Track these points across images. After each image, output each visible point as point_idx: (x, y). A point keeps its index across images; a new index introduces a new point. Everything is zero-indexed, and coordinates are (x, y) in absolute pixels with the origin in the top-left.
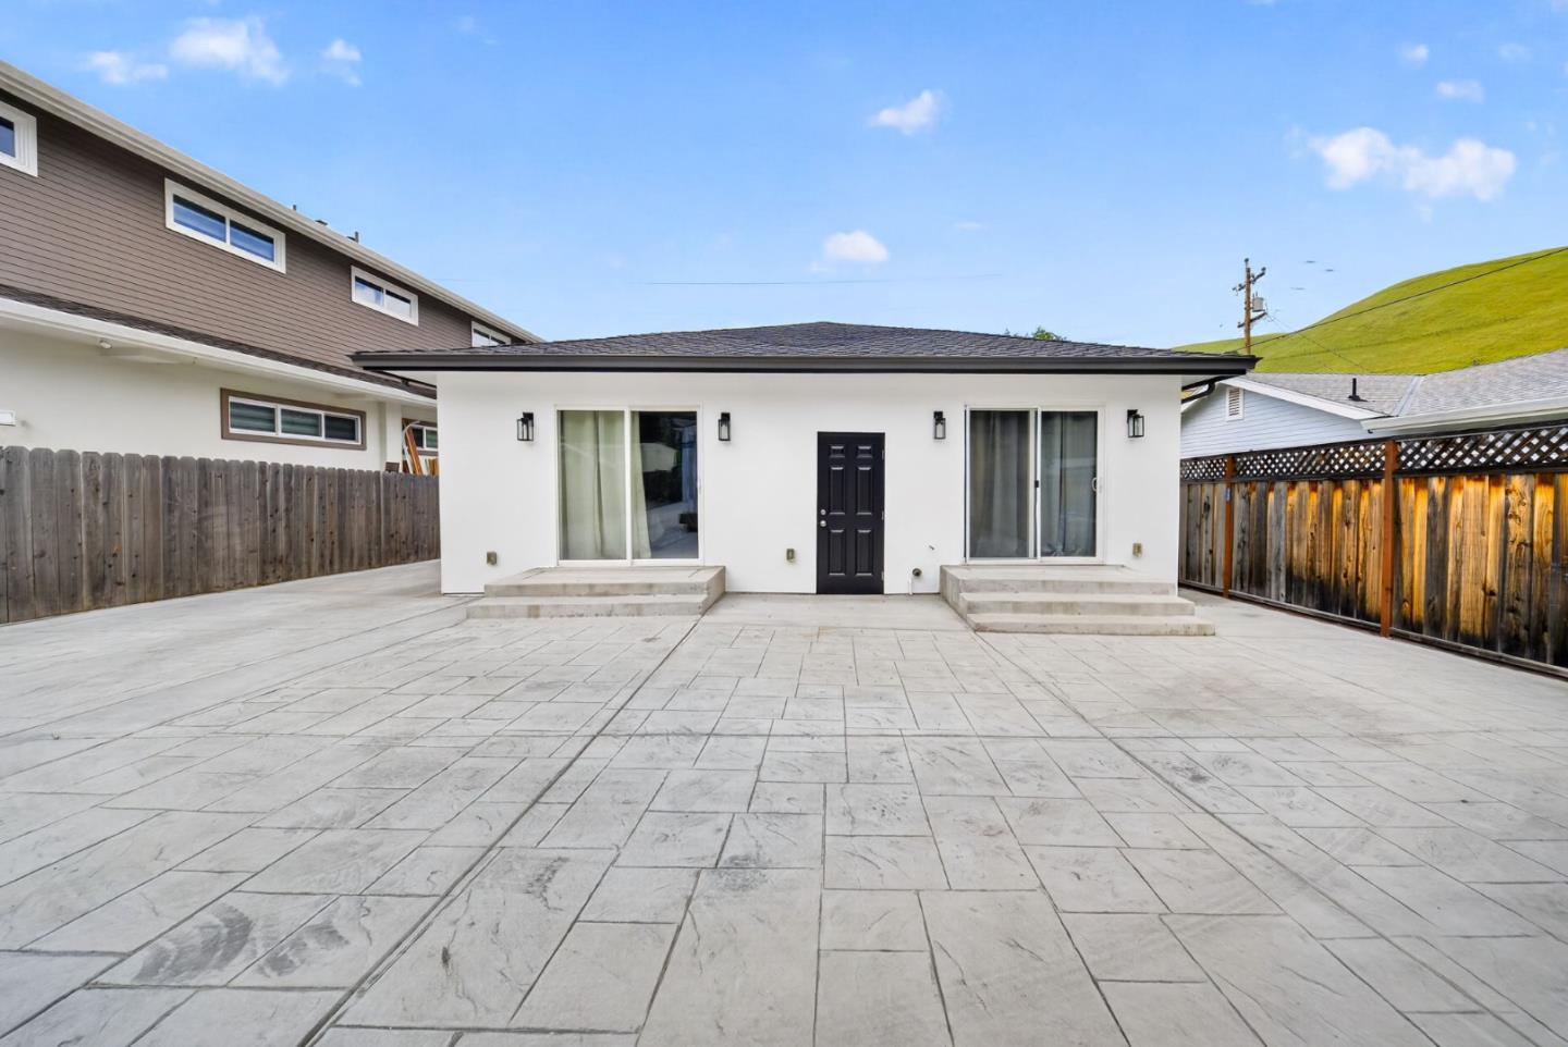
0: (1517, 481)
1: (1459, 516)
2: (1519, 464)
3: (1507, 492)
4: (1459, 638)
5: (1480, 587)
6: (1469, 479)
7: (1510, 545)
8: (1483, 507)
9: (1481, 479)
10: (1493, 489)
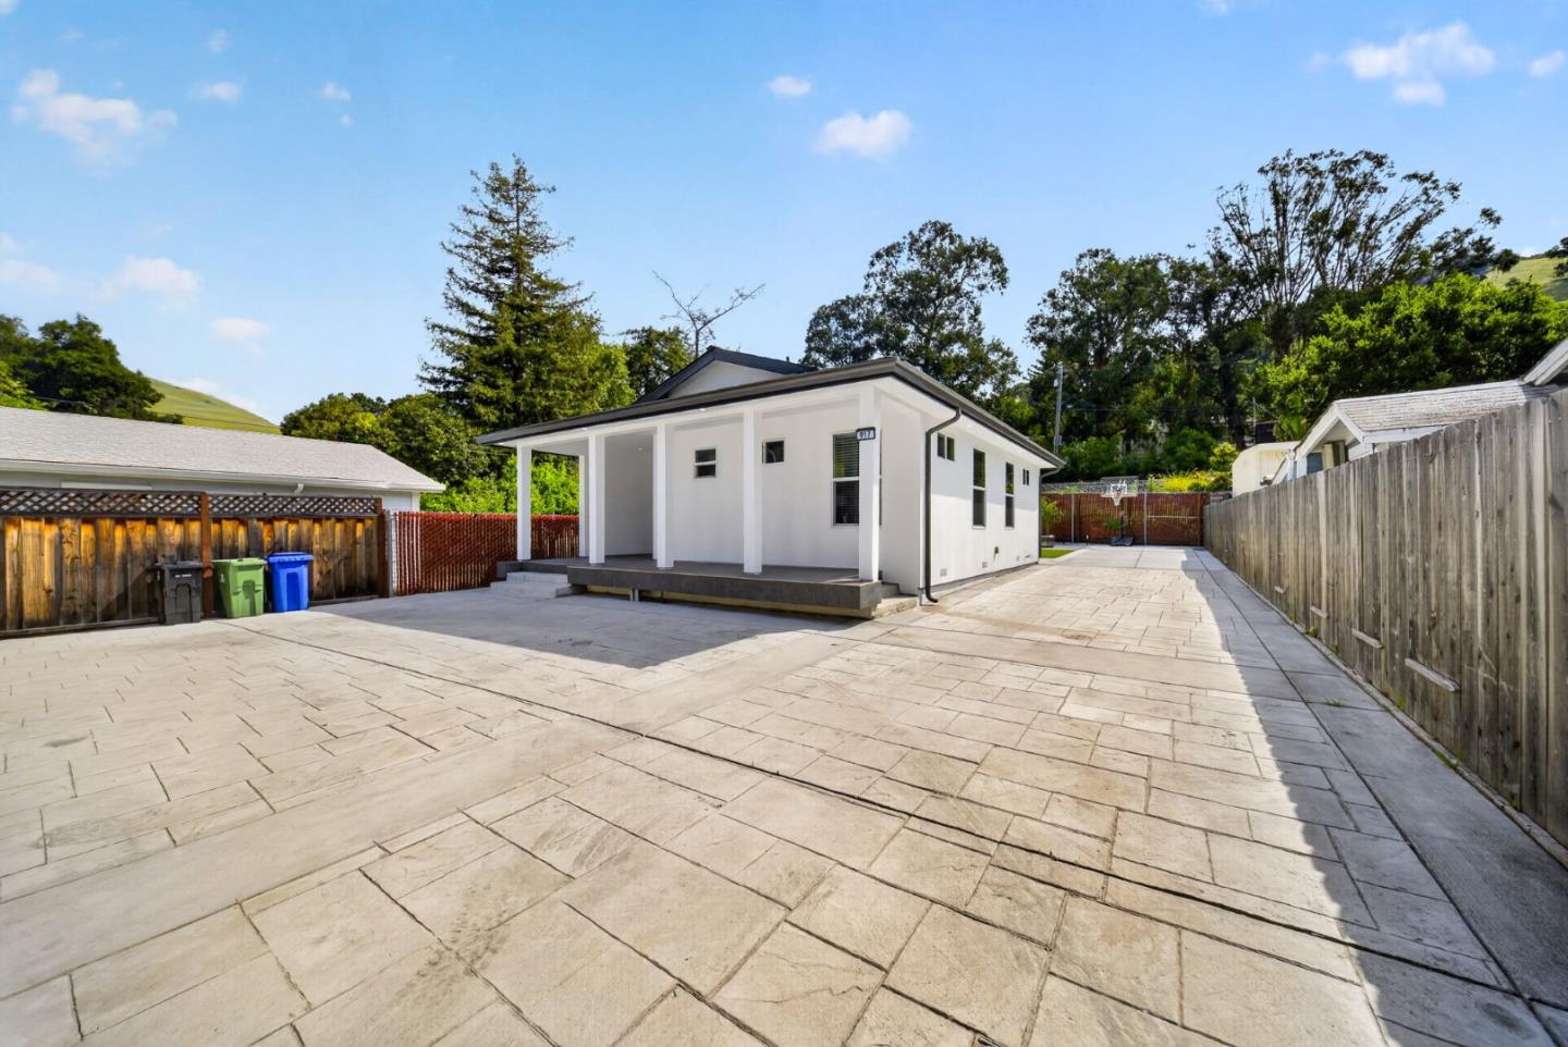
0: (68, 522)
1: (15, 543)
2: (67, 512)
3: (60, 529)
4: (24, 625)
5: (41, 589)
6: (26, 519)
7: (65, 560)
8: (40, 537)
9: (37, 520)
10: (48, 527)
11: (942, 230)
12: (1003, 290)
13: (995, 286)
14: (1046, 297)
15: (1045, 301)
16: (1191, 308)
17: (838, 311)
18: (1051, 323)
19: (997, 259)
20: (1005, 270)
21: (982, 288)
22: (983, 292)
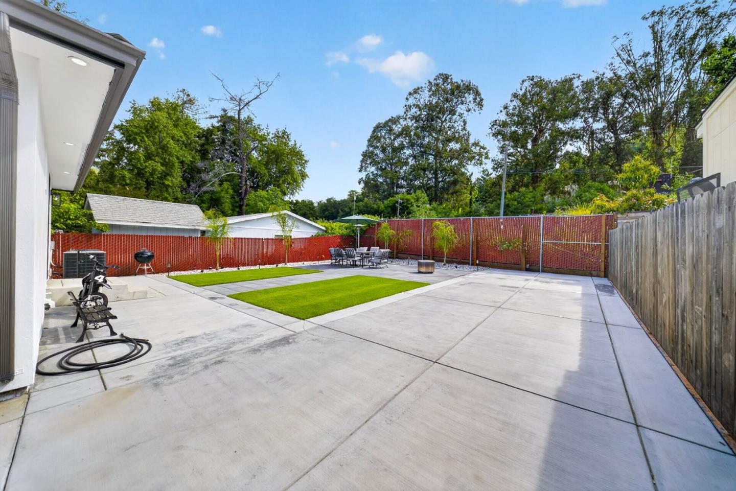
11: (446, 78)
12: (481, 111)
13: (476, 109)
14: (502, 109)
15: (501, 111)
16: (595, 109)
17: (387, 126)
18: (504, 124)
19: (477, 93)
20: (482, 100)
21: (469, 110)
22: (469, 113)
